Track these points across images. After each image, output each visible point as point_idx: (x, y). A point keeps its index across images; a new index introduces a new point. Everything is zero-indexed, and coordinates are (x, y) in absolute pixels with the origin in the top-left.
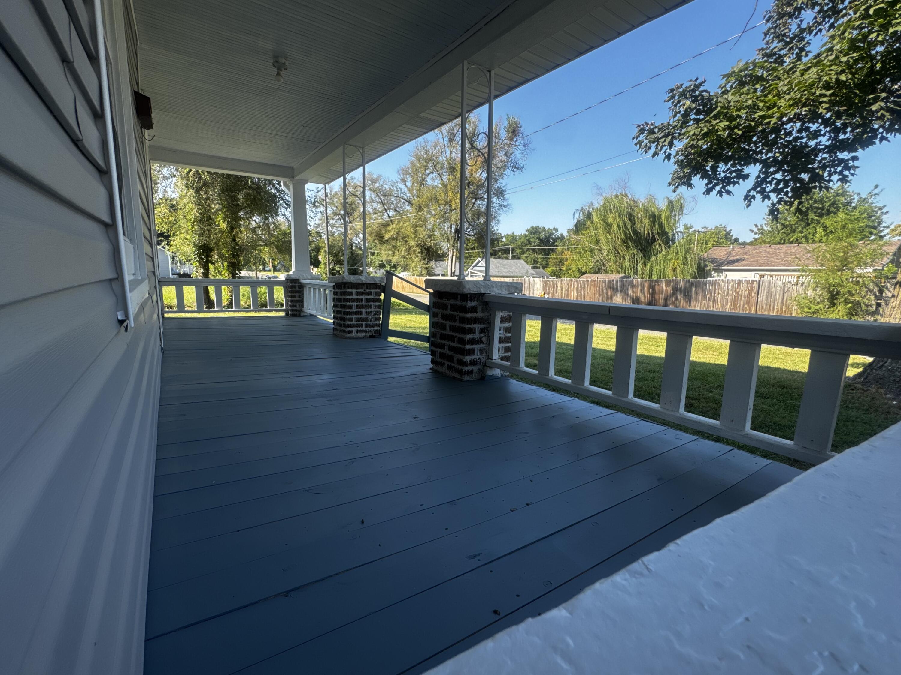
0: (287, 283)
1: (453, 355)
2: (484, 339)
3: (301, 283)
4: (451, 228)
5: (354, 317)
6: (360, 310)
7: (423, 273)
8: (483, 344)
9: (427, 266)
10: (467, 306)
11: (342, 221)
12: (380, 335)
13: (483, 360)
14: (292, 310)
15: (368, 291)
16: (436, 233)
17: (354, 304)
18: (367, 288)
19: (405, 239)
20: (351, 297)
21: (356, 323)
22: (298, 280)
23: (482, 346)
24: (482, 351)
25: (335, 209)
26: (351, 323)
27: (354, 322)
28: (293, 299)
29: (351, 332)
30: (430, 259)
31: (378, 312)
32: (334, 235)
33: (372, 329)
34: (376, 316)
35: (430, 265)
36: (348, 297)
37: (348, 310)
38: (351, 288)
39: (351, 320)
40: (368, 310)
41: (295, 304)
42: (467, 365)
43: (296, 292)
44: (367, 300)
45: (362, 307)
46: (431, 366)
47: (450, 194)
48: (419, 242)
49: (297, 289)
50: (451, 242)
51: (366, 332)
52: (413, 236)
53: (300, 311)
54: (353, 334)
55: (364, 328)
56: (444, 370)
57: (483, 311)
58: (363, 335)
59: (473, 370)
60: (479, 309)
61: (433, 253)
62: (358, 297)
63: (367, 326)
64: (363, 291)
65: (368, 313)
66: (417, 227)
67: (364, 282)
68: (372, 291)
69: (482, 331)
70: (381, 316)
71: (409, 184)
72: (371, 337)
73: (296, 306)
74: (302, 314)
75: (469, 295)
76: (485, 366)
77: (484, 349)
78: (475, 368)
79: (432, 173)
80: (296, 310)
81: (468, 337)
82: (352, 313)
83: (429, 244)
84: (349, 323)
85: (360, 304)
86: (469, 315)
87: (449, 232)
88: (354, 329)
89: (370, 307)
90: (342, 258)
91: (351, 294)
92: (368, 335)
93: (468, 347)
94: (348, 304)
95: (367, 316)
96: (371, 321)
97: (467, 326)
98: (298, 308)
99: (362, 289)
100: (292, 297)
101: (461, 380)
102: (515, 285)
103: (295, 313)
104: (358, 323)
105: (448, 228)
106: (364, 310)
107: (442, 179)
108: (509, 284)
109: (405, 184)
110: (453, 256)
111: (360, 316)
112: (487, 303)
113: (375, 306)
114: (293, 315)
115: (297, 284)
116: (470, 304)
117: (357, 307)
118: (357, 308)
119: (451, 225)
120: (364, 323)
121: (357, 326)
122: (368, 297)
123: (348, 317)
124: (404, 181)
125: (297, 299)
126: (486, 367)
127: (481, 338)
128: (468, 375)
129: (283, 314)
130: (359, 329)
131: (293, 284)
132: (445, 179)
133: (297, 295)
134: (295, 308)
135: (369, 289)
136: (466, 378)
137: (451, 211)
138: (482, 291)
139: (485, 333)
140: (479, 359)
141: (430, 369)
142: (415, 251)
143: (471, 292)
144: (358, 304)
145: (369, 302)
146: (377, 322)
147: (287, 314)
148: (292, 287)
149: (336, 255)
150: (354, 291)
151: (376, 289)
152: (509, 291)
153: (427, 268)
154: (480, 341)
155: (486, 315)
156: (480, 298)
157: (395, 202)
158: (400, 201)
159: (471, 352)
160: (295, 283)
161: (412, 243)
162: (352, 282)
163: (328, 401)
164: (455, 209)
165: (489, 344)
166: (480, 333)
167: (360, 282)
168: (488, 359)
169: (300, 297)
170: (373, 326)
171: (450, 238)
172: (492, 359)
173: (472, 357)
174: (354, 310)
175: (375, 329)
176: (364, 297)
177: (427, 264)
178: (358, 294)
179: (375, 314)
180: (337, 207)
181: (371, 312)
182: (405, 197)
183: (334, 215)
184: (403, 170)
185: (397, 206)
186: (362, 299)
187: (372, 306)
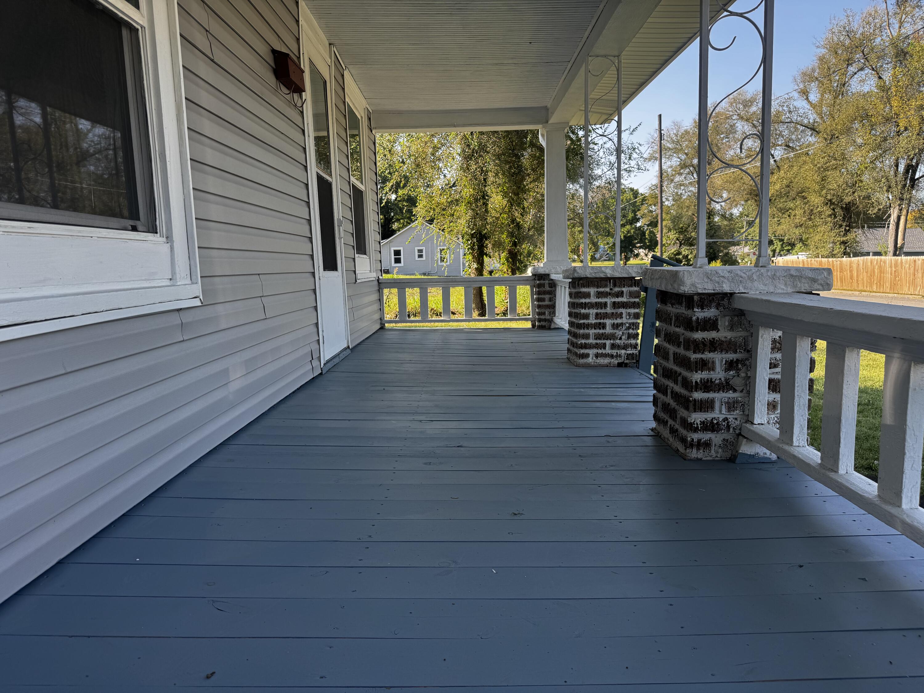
0: (535, 279)
1: (677, 407)
2: (737, 382)
3: (552, 280)
4: (897, 166)
5: (592, 332)
6: (602, 321)
7: (835, 252)
8: (735, 391)
9: (845, 239)
10: (694, 318)
11: (695, 175)
12: (638, 361)
13: (734, 423)
14: (540, 320)
15: (617, 289)
16: (864, 178)
17: (593, 311)
18: (615, 285)
19: (802, 194)
20: (587, 300)
21: (594, 342)
22: (548, 275)
23: (731, 395)
24: (731, 406)
25: (683, 157)
26: (587, 341)
27: (592, 341)
28: (541, 303)
29: (587, 356)
30: (850, 227)
31: (633, 324)
32: (681, 198)
33: (623, 352)
34: (631, 331)
35: (850, 236)
36: (583, 301)
37: (582, 321)
38: (588, 286)
39: (587, 336)
40: (616, 322)
41: (543, 310)
42: (696, 430)
43: (545, 293)
44: (615, 305)
45: (606, 316)
46: (653, 425)
47: (895, 104)
48: (829, 197)
49: (547, 288)
50: (897, 191)
51: (612, 356)
52: (817, 188)
53: (551, 321)
54: (590, 360)
55: (608, 350)
56: (666, 433)
57: (732, 328)
58: (606, 361)
59: (710, 439)
60: (723, 323)
61: (858, 214)
62: (600, 300)
63: (613, 346)
64: (608, 290)
65: (615, 326)
66: (826, 170)
67: (609, 276)
68: (624, 289)
69: (731, 365)
70: (640, 331)
71: (814, 97)
72: (620, 365)
73: (544, 314)
74: (553, 326)
75: (696, 298)
76: (740, 434)
77: (736, 402)
78: (716, 438)
79: (862, 69)
80: (545, 320)
81: (697, 377)
82: (588, 326)
83: (847, 199)
84: (583, 341)
85: (603, 311)
86: (699, 335)
87: (892, 173)
88: (592, 352)
89: (620, 316)
90: (693, 234)
91: (588, 295)
92: (615, 361)
93: (698, 395)
94: (583, 311)
95: (615, 331)
96: (621, 339)
97: (694, 356)
98: (547, 317)
99: (606, 286)
100: (539, 300)
101: (684, 457)
102: (810, 275)
103: (543, 323)
104: (598, 341)
105: (890, 167)
106: (608, 322)
107: (880, 78)
108: (793, 273)
109: (807, 99)
110: (899, 218)
111: (601, 331)
112: (741, 313)
113: (629, 314)
114: (541, 327)
115: (547, 282)
116: (699, 314)
117: (597, 316)
118: (596, 318)
119: (897, 160)
120: (608, 343)
121: (597, 346)
122: (617, 300)
123: (582, 331)
124: (805, 93)
125: (547, 303)
126: (740, 437)
127: (727, 381)
128: (698, 449)
129: (529, 325)
130: (600, 351)
131: (542, 282)
132: (887, 76)
133: (547, 297)
134: (543, 317)
135: (619, 287)
136: (694, 454)
137: (899, 133)
138: (726, 288)
139: (738, 370)
140: (726, 419)
141: (652, 430)
142: (820, 213)
143: (700, 291)
144: (599, 311)
145: (619, 308)
146: (633, 341)
147: (534, 326)
148: (539, 286)
149: (682, 231)
150: (592, 291)
151: (631, 286)
152: (795, 286)
153: (844, 243)
154: (725, 386)
155: (739, 334)
156: (726, 302)
157: (786, 133)
158: (796, 129)
159: (708, 406)
160: (544, 280)
161: (816, 200)
162: (589, 276)
163: (426, 464)
164: (906, 129)
165: (748, 392)
166: (727, 370)
167: (602, 275)
168: (747, 421)
169: (550, 300)
170: (625, 347)
171: (893, 184)
172: (752, 423)
173: (708, 416)
174: (592, 320)
175: (628, 352)
176: (609, 300)
177: (845, 235)
178: (599, 295)
179: (629, 328)
180: (687, 154)
181: (622, 324)
182: (806, 121)
183: (682, 168)
184: (804, 74)
185: (790, 140)
186: (606, 304)
187: (624, 316)
